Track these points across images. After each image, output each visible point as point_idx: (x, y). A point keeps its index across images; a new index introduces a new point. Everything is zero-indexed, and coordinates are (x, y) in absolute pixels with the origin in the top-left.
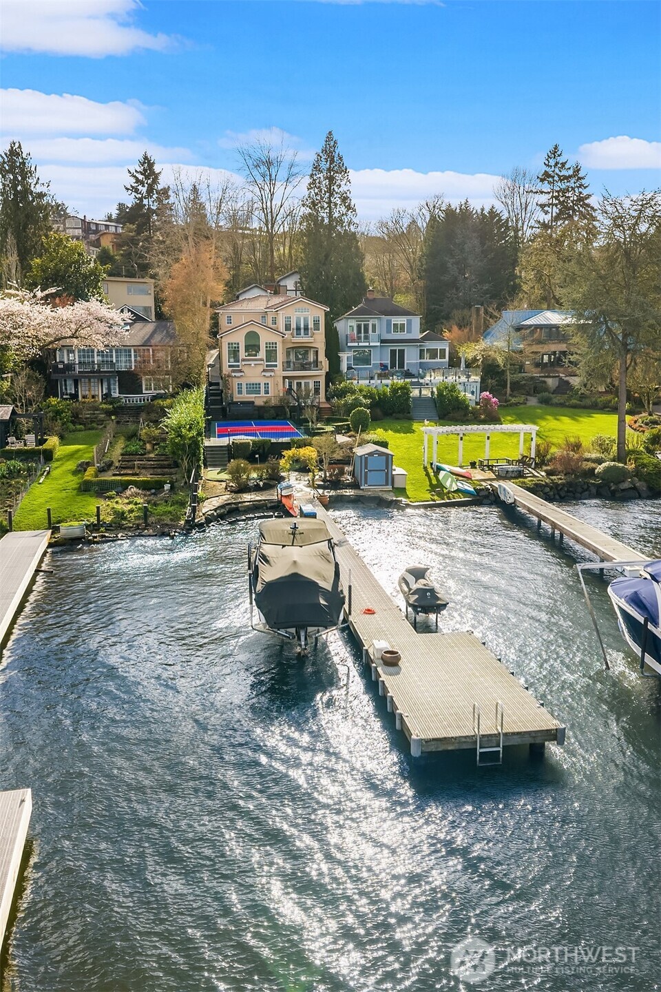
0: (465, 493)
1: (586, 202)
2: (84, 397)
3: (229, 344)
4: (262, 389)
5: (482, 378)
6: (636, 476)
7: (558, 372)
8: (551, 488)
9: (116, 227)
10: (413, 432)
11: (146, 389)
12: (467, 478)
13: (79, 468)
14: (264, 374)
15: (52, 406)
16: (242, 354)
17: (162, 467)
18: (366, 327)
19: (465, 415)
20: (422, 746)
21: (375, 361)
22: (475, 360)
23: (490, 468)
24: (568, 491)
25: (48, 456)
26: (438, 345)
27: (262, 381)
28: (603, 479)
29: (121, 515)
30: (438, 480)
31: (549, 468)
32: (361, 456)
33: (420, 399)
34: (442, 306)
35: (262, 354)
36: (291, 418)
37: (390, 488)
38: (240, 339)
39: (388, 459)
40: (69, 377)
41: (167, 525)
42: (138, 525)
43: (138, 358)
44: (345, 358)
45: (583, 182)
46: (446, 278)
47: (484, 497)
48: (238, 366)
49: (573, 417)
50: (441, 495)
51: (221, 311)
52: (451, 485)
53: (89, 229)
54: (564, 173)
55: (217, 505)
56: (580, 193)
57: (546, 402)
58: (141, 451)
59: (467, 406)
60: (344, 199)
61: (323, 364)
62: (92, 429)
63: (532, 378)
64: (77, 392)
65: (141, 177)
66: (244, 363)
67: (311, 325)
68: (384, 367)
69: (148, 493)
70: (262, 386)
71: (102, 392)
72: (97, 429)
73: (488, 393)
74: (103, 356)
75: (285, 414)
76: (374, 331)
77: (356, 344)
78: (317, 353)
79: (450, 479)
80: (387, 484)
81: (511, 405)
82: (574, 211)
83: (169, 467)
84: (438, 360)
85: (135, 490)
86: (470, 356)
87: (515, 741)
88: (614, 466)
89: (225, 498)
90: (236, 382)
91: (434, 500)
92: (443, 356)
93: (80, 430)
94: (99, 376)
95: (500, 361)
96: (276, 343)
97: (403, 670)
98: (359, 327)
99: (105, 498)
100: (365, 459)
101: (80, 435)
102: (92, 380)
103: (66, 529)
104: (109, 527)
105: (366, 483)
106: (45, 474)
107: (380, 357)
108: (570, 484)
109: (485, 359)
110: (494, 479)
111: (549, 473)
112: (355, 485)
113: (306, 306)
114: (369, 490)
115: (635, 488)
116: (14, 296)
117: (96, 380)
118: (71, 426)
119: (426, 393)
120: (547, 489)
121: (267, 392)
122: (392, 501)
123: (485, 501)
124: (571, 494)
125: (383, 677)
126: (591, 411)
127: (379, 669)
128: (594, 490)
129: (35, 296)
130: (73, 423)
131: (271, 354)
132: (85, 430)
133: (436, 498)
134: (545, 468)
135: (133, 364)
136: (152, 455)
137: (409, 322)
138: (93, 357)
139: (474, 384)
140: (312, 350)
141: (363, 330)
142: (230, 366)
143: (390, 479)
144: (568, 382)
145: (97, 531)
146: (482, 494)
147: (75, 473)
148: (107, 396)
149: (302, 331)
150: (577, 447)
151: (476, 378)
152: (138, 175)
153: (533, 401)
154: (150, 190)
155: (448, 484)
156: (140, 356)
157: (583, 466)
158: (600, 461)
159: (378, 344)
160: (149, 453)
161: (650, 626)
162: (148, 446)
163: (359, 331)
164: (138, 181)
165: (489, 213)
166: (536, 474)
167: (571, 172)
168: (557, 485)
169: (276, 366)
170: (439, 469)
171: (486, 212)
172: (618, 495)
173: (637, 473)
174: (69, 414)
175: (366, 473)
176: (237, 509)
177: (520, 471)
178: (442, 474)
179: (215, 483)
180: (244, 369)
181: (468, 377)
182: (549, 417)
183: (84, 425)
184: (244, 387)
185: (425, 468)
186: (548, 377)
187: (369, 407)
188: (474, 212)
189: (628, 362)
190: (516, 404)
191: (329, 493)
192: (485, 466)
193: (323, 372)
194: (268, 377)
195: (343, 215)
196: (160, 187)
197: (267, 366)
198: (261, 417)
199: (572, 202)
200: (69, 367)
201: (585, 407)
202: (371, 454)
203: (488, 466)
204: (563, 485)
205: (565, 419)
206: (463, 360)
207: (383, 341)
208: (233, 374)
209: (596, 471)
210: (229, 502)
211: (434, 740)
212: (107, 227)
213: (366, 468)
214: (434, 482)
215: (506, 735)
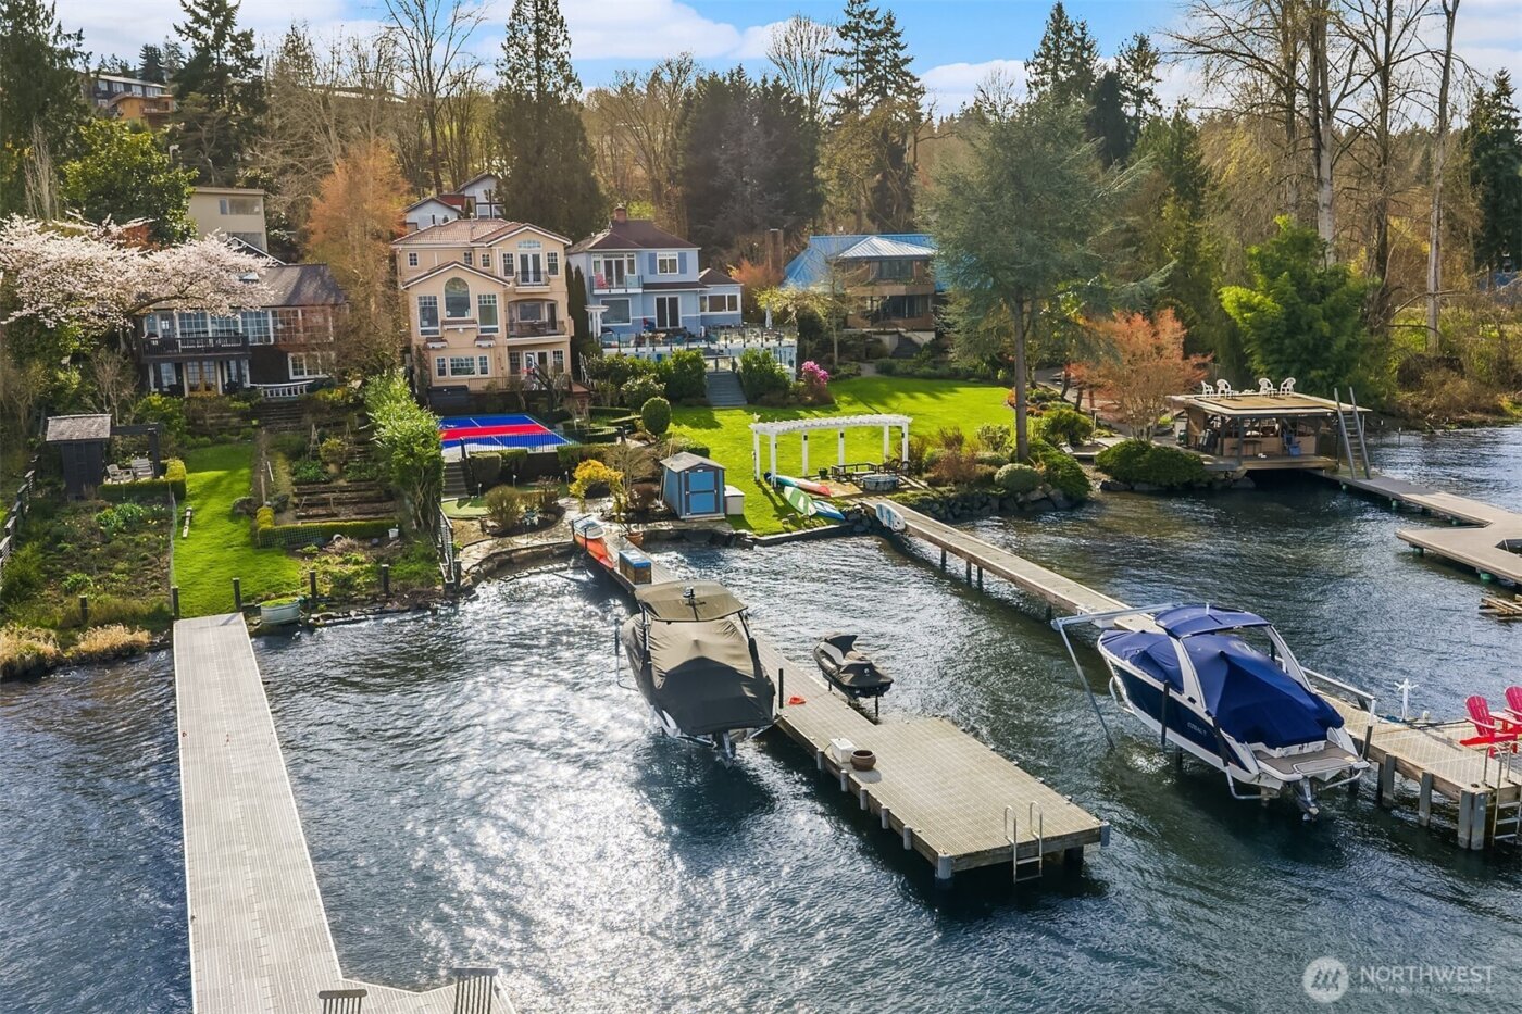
0: (829, 517)
1: (903, 68)
2: (192, 389)
3: (420, 298)
4: (477, 368)
5: (799, 341)
6: (1048, 481)
7: (896, 326)
8: (941, 505)
9: (144, 87)
10: (717, 425)
11: (295, 374)
12: (824, 496)
13: (239, 510)
14: (478, 343)
15: (154, 408)
16: (443, 313)
17: (368, 501)
18: (619, 264)
19: (785, 396)
20: (953, 865)
21: (636, 315)
22: (785, 313)
23: (849, 477)
24: (963, 507)
25: (179, 491)
26: (726, 291)
27: (476, 355)
28: (1006, 489)
29: (344, 583)
30: (784, 500)
31: (932, 475)
32: (679, 473)
33: (718, 375)
34: (713, 225)
35: (474, 313)
36: (528, 411)
37: (721, 516)
38: (437, 289)
39: (717, 475)
40: (166, 361)
41: (419, 593)
42: (374, 596)
43: (280, 326)
44: (596, 311)
45: (898, 39)
46: (717, 182)
47: (856, 524)
48: (436, 332)
49: (931, 393)
50: (795, 522)
51: (400, 247)
52: (806, 507)
53: (97, 90)
54: (872, 26)
55: (481, 556)
56: (896, 55)
57: (887, 371)
58: (324, 477)
59: (787, 384)
60: (562, 65)
61: (566, 325)
62: (224, 442)
63: (864, 336)
64: (180, 381)
65: (204, 13)
66: (446, 327)
67: (544, 266)
68: (648, 325)
69: (367, 544)
70: (477, 363)
71: (223, 380)
72: (231, 442)
73: (812, 363)
74: (221, 323)
75: (519, 403)
76: (631, 270)
77: (607, 292)
78: (552, 308)
79: (802, 499)
80: (717, 511)
81: (842, 378)
82: (887, 81)
83: (379, 500)
84: (727, 312)
85: (347, 541)
86: (777, 307)
87: (1055, 848)
88: (1020, 468)
89: (487, 544)
90: (434, 358)
91: (788, 531)
92: (733, 306)
93: (205, 445)
94: (216, 354)
95: (820, 312)
96: (494, 296)
97: (884, 775)
98: (608, 264)
99: (303, 556)
100: (685, 477)
101: (209, 452)
102: (205, 363)
103: (271, 610)
104: (331, 602)
105: (688, 510)
106: (187, 522)
107: (643, 310)
108: (965, 498)
109: (801, 310)
110: (858, 496)
111: (933, 483)
112: (671, 515)
113: (535, 238)
114: (692, 521)
115: (1048, 498)
116: (80, 233)
117: (212, 363)
118: (190, 440)
119: (725, 365)
120: (937, 506)
121: (484, 371)
122: (732, 536)
123: (858, 528)
124: (967, 511)
125: (864, 786)
126: (952, 382)
127: (852, 776)
128: (995, 504)
129: (107, 233)
130: (191, 433)
131: (488, 313)
132: (214, 444)
133: (790, 527)
134: (926, 475)
135: (272, 335)
136: (342, 482)
137: (683, 257)
138: (205, 324)
139: (788, 350)
140: (546, 304)
141: (615, 272)
142: (423, 333)
143: (721, 503)
144: (909, 340)
145: (314, 609)
146: (851, 517)
147: (234, 516)
148: (232, 389)
149: (531, 276)
150: (955, 441)
151: (790, 340)
152: (197, 9)
153: (868, 370)
154: (220, 35)
155: (801, 505)
156: (282, 322)
157: (978, 471)
158: (999, 463)
159: (640, 291)
160: (336, 477)
161: (1172, 693)
162: (332, 468)
163: (609, 272)
164: (198, 18)
165: (773, 87)
166: (914, 484)
167: (882, 26)
168: (948, 499)
169: (496, 330)
170: (781, 485)
171: (770, 82)
172: (1028, 509)
173: (1050, 478)
174: (183, 419)
175: (687, 496)
176: (510, 561)
177: (894, 482)
178: (788, 492)
179: (462, 522)
180: (447, 336)
181: (780, 338)
182: (902, 395)
183: (210, 436)
184: (448, 364)
185: (758, 482)
186: (885, 333)
187: (666, 394)
188: (752, 85)
189: (1025, 323)
190: (848, 376)
191: (639, 529)
192: (842, 476)
193: (566, 338)
194: (485, 348)
195: (560, 89)
196: (236, 31)
197: (483, 331)
198: (481, 411)
199: (884, 68)
200: (168, 343)
201: (941, 377)
202: (693, 469)
203: (845, 476)
204: (956, 499)
205: (923, 397)
206: (768, 314)
207: (646, 286)
208: (430, 345)
209: (996, 476)
210: (496, 551)
211: (965, 856)
212: (128, 86)
213: (687, 489)
214: (781, 504)
215: (1045, 840)
